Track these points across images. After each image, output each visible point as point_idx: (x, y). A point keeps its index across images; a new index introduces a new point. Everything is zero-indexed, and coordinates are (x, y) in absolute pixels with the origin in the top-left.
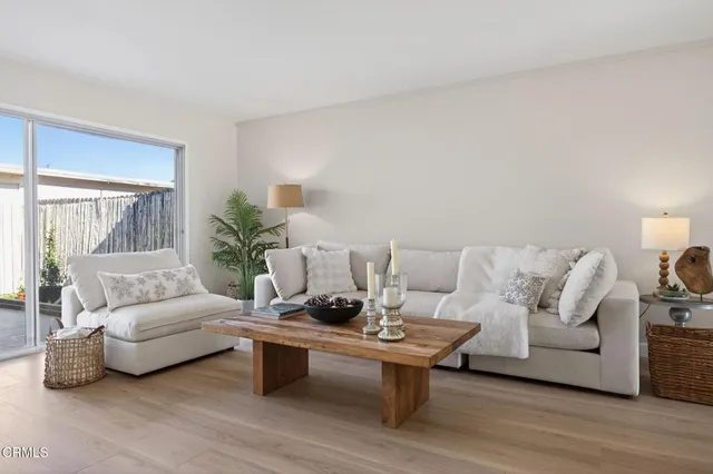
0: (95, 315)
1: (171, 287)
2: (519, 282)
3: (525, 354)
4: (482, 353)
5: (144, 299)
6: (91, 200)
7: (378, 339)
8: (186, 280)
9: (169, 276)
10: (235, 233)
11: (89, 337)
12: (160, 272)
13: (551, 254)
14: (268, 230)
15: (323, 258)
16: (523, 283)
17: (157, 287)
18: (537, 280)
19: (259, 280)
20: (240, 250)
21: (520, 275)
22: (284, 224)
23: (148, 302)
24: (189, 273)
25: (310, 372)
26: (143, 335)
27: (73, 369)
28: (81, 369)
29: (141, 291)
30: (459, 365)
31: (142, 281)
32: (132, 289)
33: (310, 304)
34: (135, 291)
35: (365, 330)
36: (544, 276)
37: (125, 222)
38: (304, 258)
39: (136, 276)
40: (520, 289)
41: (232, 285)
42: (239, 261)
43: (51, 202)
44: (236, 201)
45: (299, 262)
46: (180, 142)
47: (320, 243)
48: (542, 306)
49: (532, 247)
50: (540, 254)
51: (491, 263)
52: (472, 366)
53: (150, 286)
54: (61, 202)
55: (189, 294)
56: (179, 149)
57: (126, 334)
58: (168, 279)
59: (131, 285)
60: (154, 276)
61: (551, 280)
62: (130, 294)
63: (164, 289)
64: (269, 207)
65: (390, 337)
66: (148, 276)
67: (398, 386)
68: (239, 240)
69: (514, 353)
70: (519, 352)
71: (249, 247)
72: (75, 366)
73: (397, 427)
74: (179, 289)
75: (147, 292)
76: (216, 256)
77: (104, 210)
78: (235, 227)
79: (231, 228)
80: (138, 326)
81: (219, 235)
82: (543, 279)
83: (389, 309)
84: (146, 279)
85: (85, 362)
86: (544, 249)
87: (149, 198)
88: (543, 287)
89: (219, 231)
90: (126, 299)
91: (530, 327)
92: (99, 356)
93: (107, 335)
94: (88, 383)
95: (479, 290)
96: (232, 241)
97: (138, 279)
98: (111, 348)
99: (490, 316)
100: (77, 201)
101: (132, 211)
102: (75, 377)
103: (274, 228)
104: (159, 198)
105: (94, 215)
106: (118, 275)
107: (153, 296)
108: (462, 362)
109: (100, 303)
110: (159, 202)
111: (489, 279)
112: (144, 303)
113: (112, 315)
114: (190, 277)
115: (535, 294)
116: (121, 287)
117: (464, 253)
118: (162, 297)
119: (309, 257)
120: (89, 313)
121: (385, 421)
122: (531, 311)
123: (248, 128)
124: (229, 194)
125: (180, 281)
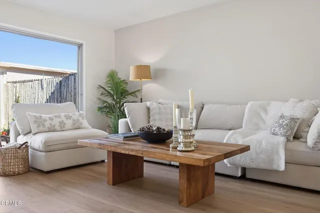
0: (25, 137)
1: (69, 123)
2: (281, 121)
3: (282, 167)
4: (254, 167)
5: (52, 129)
6: (39, 80)
7: (177, 150)
8: (78, 120)
9: (68, 117)
10: (112, 96)
11: (19, 148)
12: (63, 114)
13: (305, 104)
14: (131, 94)
15: (160, 109)
16: (284, 122)
17: (60, 122)
18: (293, 119)
19: (121, 122)
20: (114, 106)
21: (282, 117)
22: (139, 90)
23: (55, 131)
24: (80, 116)
25: (145, 175)
26: (49, 148)
27: (11, 166)
28: (15, 165)
29: (51, 124)
30: (239, 174)
31: (51, 119)
32: (45, 123)
33: (141, 131)
34: (47, 124)
35: (171, 146)
36: (299, 117)
37: (56, 92)
38: (148, 109)
39: (49, 116)
40: (281, 126)
41: (109, 126)
42: (113, 113)
43: (19, 82)
44: (112, 76)
45: (146, 111)
46: (80, 41)
47: (160, 101)
48: (296, 137)
49: (294, 100)
50: (299, 104)
51: (266, 112)
52: (248, 176)
53: (56, 122)
54: (24, 82)
55: (79, 128)
56: (80, 46)
57: (40, 147)
58: (67, 119)
59: (45, 120)
60: (59, 117)
61: (303, 120)
62: (44, 125)
63: (65, 124)
64: (130, 79)
65: (184, 149)
66: (55, 116)
67: (189, 180)
68: (114, 99)
69: (275, 167)
70: (278, 166)
71: (120, 104)
72: (12, 164)
73: (187, 207)
74: (74, 125)
75: (54, 126)
76: (100, 109)
77: (45, 86)
78: (112, 92)
79: (109, 93)
80: (45, 143)
81: (102, 96)
82: (298, 119)
83: (184, 131)
84: (54, 118)
85: (18, 162)
86: (302, 101)
87: (68, 78)
88: (297, 125)
89: (102, 94)
90: (41, 128)
91: (286, 149)
92: (26, 159)
93: (31, 148)
94: (19, 174)
95: (257, 128)
96: (110, 100)
97: (50, 118)
98: (33, 156)
99: (260, 142)
100: (32, 81)
101: (59, 85)
102: (12, 170)
103: (134, 93)
104: (73, 78)
105: (40, 88)
106: (38, 115)
107: (57, 128)
108: (241, 173)
109: (28, 131)
110: (73, 80)
111: (264, 122)
112: (52, 131)
113: (34, 137)
114: (80, 118)
115: (292, 129)
116: (39, 121)
117: (249, 105)
118: (63, 129)
119: (151, 108)
120: (23, 136)
121: (180, 202)
122: (288, 140)
123: (121, 33)
124: (107, 72)
125: (74, 120)
